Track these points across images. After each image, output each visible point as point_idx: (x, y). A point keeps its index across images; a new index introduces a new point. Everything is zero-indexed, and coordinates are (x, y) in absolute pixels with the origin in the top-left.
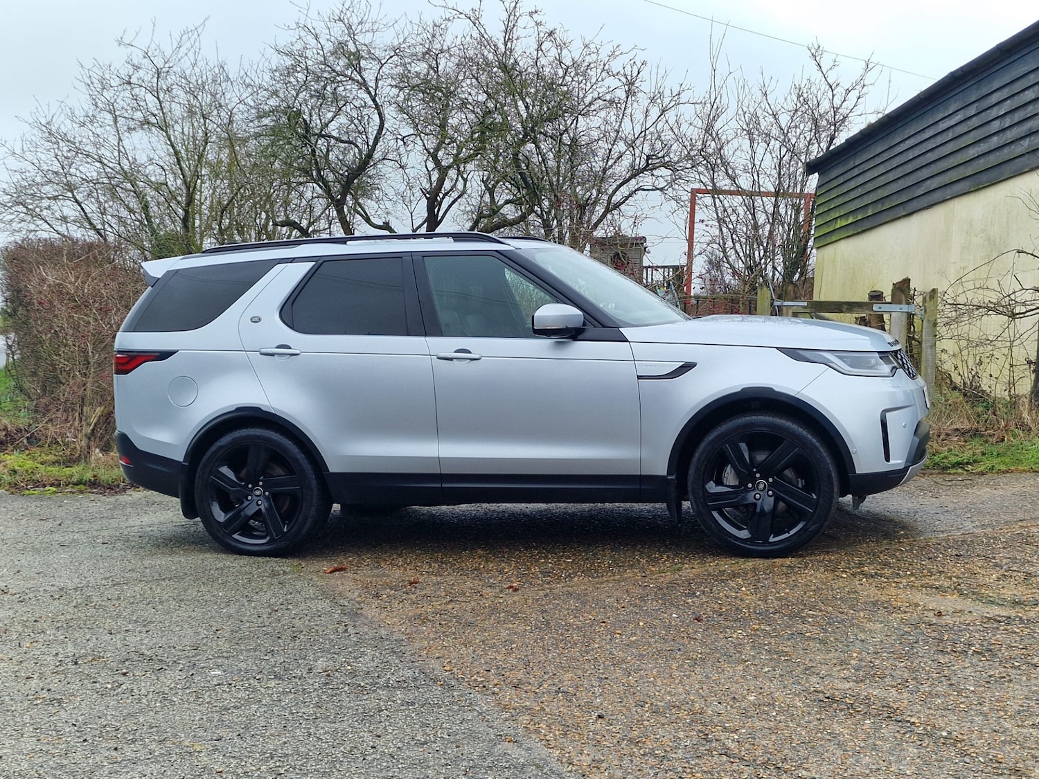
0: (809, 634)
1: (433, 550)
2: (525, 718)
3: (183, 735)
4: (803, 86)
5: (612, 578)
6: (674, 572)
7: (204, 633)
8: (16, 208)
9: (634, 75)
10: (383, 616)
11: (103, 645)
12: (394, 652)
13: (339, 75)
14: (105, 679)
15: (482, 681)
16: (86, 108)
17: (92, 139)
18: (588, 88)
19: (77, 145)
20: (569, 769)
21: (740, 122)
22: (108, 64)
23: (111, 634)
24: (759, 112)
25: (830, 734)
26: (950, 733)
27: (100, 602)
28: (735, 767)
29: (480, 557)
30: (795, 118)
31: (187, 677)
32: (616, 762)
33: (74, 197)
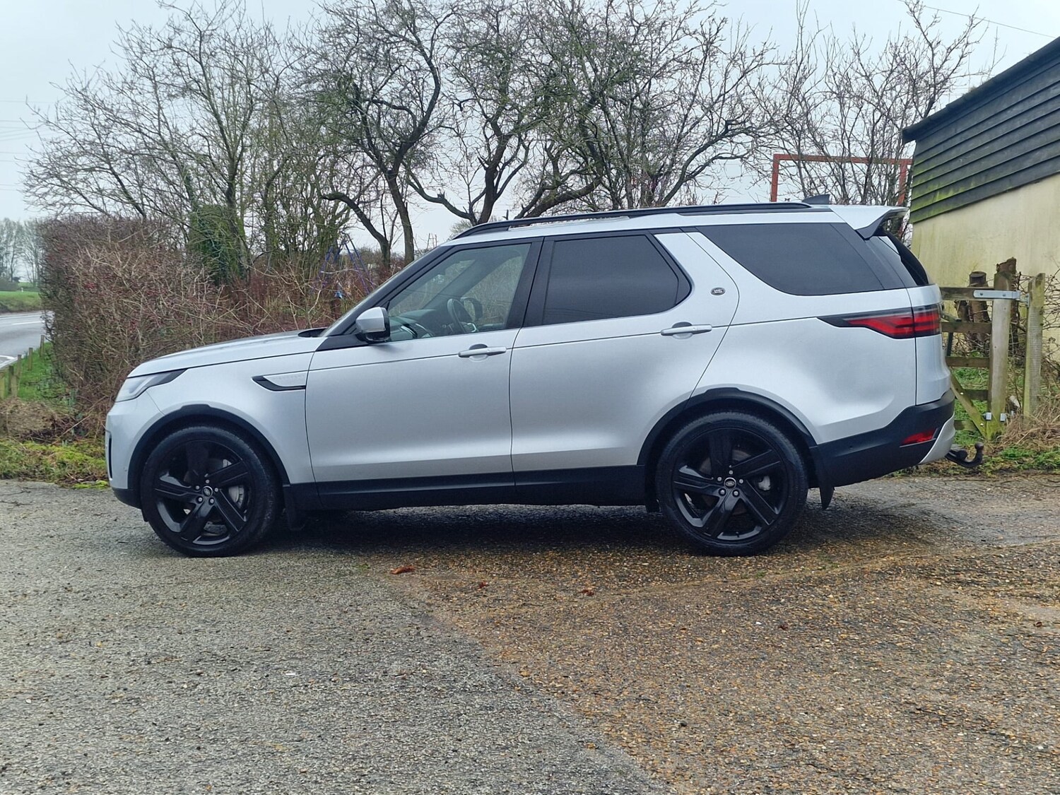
0: (900, 644)
1: (502, 551)
2: (606, 726)
3: (264, 736)
4: (899, 45)
5: (691, 583)
6: (757, 577)
7: (274, 634)
8: (50, 181)
9: (713, 33)
10: (454, 619)
11: (174, 645)
12: (469, 657)
13: (392, 36)
14: (182, 680)
15: (561, 687)
16: (124, 74)
17: (131, 107)
18: (662, 47)
19: (115, 113)
20: (653, 776)
21: (829, 84)
22: (148, 27)
23: (181, 634)
24: (851, 73)
25: (921, 746)
26: (1046, 747)
27: (166, 601)
28: (822, 777)
29: (552, 560)
30: (890, 79)
31: (262, 678)
32: (701, 770)
33: (111, 168)
